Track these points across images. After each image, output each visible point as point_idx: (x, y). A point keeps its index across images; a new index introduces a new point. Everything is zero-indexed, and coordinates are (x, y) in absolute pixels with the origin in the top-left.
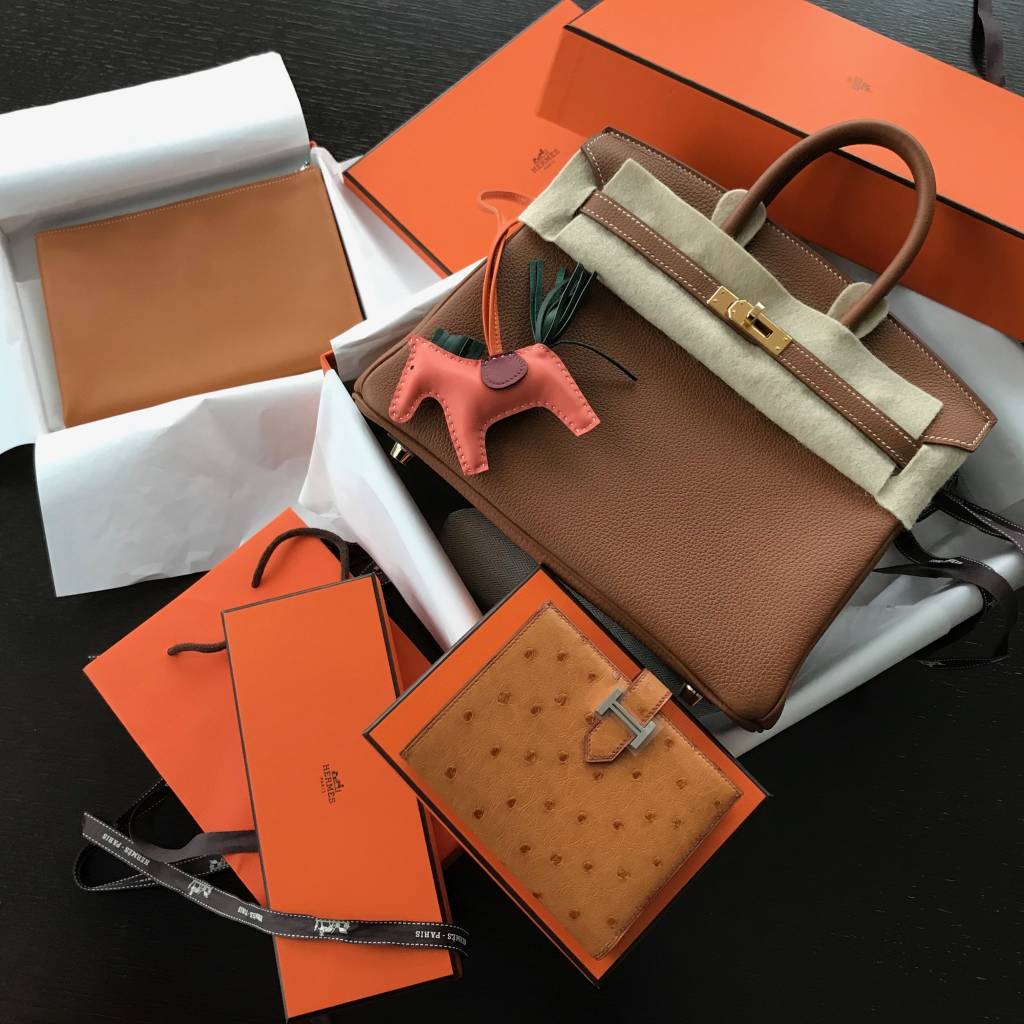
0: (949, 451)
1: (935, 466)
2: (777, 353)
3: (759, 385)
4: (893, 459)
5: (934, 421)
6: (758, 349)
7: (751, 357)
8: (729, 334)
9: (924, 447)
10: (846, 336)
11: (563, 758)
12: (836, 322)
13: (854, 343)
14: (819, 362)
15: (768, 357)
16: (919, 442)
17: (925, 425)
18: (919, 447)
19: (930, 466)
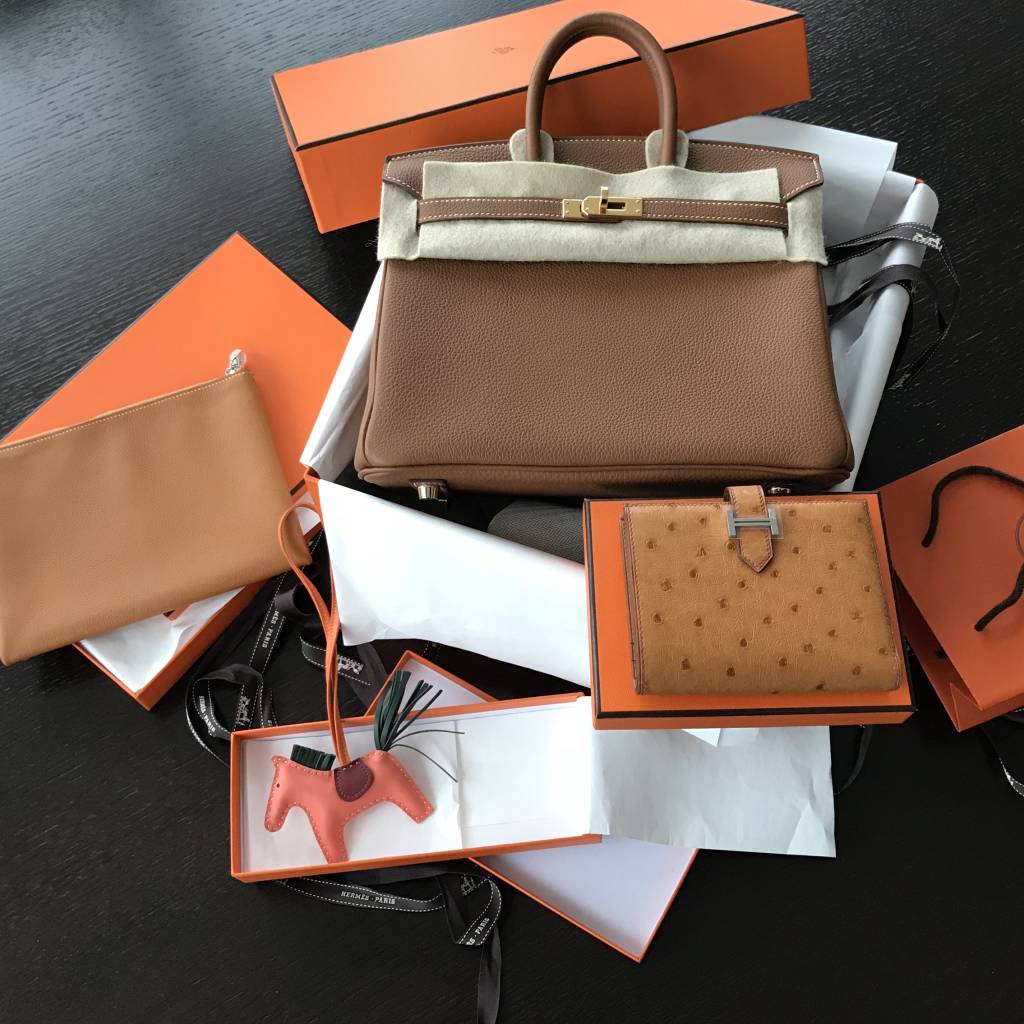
0: (807, 195)
1: (806, 211)
2: (640, 214)
3: (647, 245)
4: (777, 227)
5: (780, 184)
6: (625, 223)
7: (625, 231)
8: (596, 227)
9: (789, 205)
10: (675, 171)
11: (742, 585)
12: (660, 167)
13: (684, 173)
14: (673, 199)
15: (636, 222)
16: (783, 204)
17: (777, 189)
18: (786, 206)
19: (804, 213)
